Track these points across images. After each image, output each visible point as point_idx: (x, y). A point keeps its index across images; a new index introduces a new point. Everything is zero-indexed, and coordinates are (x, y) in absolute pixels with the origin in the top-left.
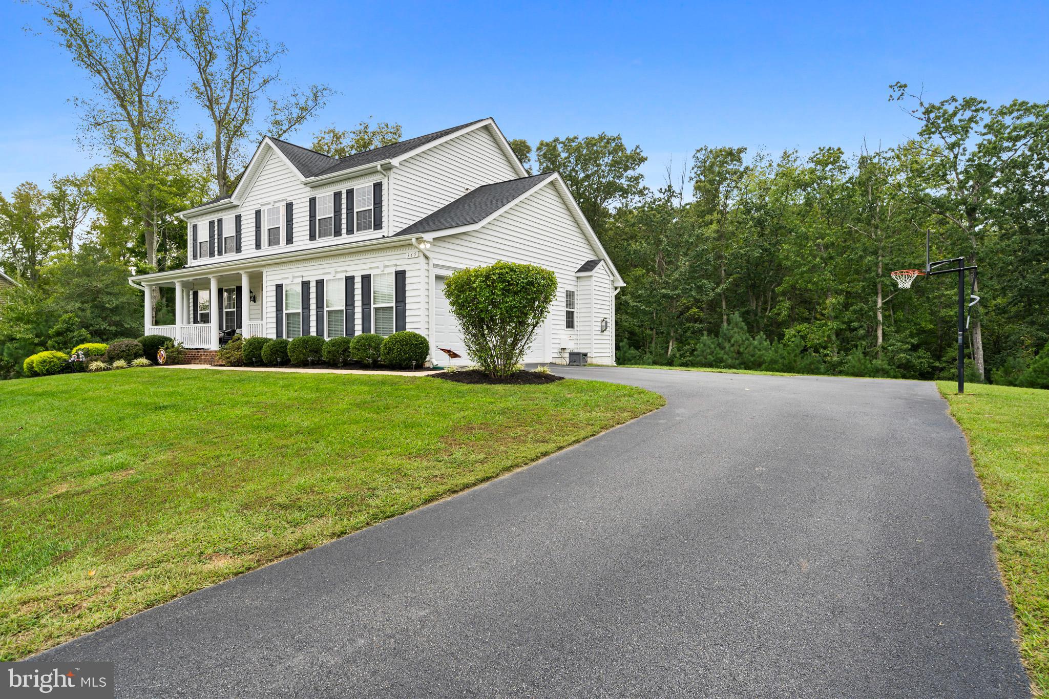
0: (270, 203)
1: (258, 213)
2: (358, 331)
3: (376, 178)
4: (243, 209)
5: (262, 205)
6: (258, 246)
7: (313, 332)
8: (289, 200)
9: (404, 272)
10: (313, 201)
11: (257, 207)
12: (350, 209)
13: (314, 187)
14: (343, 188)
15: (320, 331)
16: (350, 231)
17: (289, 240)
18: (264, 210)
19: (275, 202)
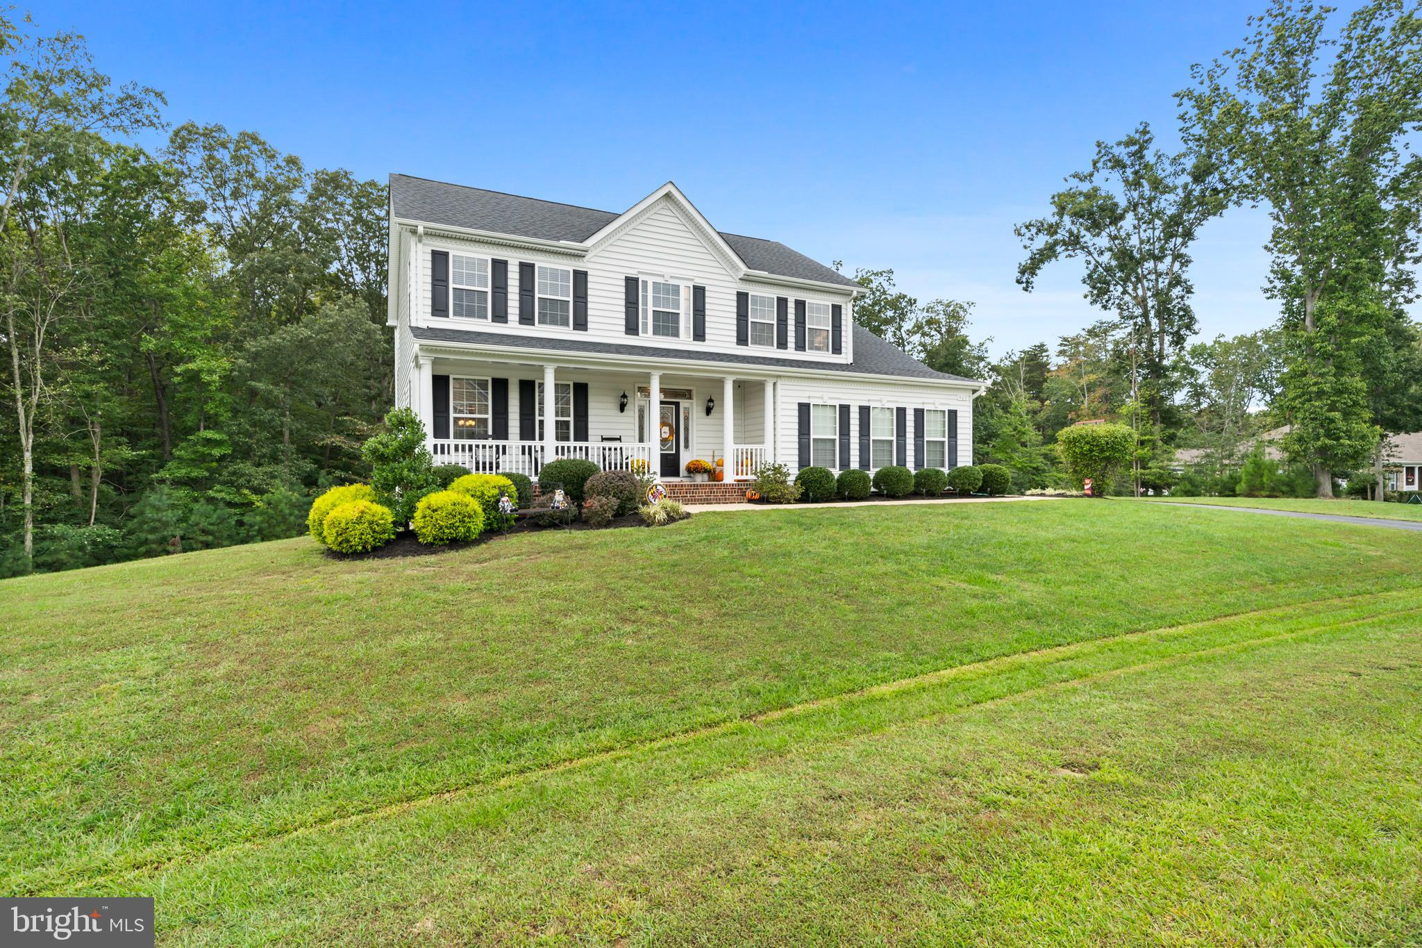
0: (663, 276)
1: (632, 284)
2: (910, 465)
3: (837, 300)
4: (589, 265)
5: (639, 272)
6: (632, 328)
7: (855, 464)
8: (700, 282)
9: (955, 412)
10: (742, 298)
11: (632, 273)
12: (800, 322)
13: (746, 279)
14: (792, 296)
15: (865, 464)
16: (800, 346)
17: (699, 335)
18: (645, 283)
19: (671, 277)
